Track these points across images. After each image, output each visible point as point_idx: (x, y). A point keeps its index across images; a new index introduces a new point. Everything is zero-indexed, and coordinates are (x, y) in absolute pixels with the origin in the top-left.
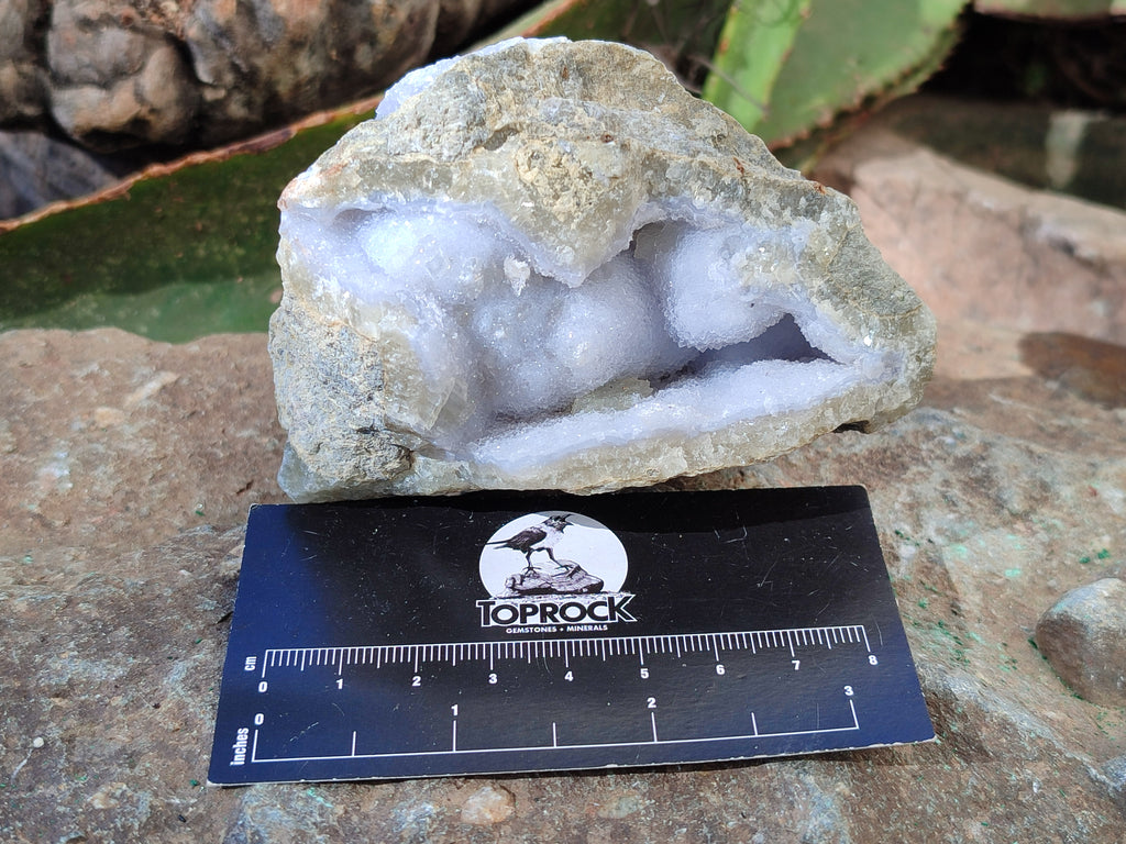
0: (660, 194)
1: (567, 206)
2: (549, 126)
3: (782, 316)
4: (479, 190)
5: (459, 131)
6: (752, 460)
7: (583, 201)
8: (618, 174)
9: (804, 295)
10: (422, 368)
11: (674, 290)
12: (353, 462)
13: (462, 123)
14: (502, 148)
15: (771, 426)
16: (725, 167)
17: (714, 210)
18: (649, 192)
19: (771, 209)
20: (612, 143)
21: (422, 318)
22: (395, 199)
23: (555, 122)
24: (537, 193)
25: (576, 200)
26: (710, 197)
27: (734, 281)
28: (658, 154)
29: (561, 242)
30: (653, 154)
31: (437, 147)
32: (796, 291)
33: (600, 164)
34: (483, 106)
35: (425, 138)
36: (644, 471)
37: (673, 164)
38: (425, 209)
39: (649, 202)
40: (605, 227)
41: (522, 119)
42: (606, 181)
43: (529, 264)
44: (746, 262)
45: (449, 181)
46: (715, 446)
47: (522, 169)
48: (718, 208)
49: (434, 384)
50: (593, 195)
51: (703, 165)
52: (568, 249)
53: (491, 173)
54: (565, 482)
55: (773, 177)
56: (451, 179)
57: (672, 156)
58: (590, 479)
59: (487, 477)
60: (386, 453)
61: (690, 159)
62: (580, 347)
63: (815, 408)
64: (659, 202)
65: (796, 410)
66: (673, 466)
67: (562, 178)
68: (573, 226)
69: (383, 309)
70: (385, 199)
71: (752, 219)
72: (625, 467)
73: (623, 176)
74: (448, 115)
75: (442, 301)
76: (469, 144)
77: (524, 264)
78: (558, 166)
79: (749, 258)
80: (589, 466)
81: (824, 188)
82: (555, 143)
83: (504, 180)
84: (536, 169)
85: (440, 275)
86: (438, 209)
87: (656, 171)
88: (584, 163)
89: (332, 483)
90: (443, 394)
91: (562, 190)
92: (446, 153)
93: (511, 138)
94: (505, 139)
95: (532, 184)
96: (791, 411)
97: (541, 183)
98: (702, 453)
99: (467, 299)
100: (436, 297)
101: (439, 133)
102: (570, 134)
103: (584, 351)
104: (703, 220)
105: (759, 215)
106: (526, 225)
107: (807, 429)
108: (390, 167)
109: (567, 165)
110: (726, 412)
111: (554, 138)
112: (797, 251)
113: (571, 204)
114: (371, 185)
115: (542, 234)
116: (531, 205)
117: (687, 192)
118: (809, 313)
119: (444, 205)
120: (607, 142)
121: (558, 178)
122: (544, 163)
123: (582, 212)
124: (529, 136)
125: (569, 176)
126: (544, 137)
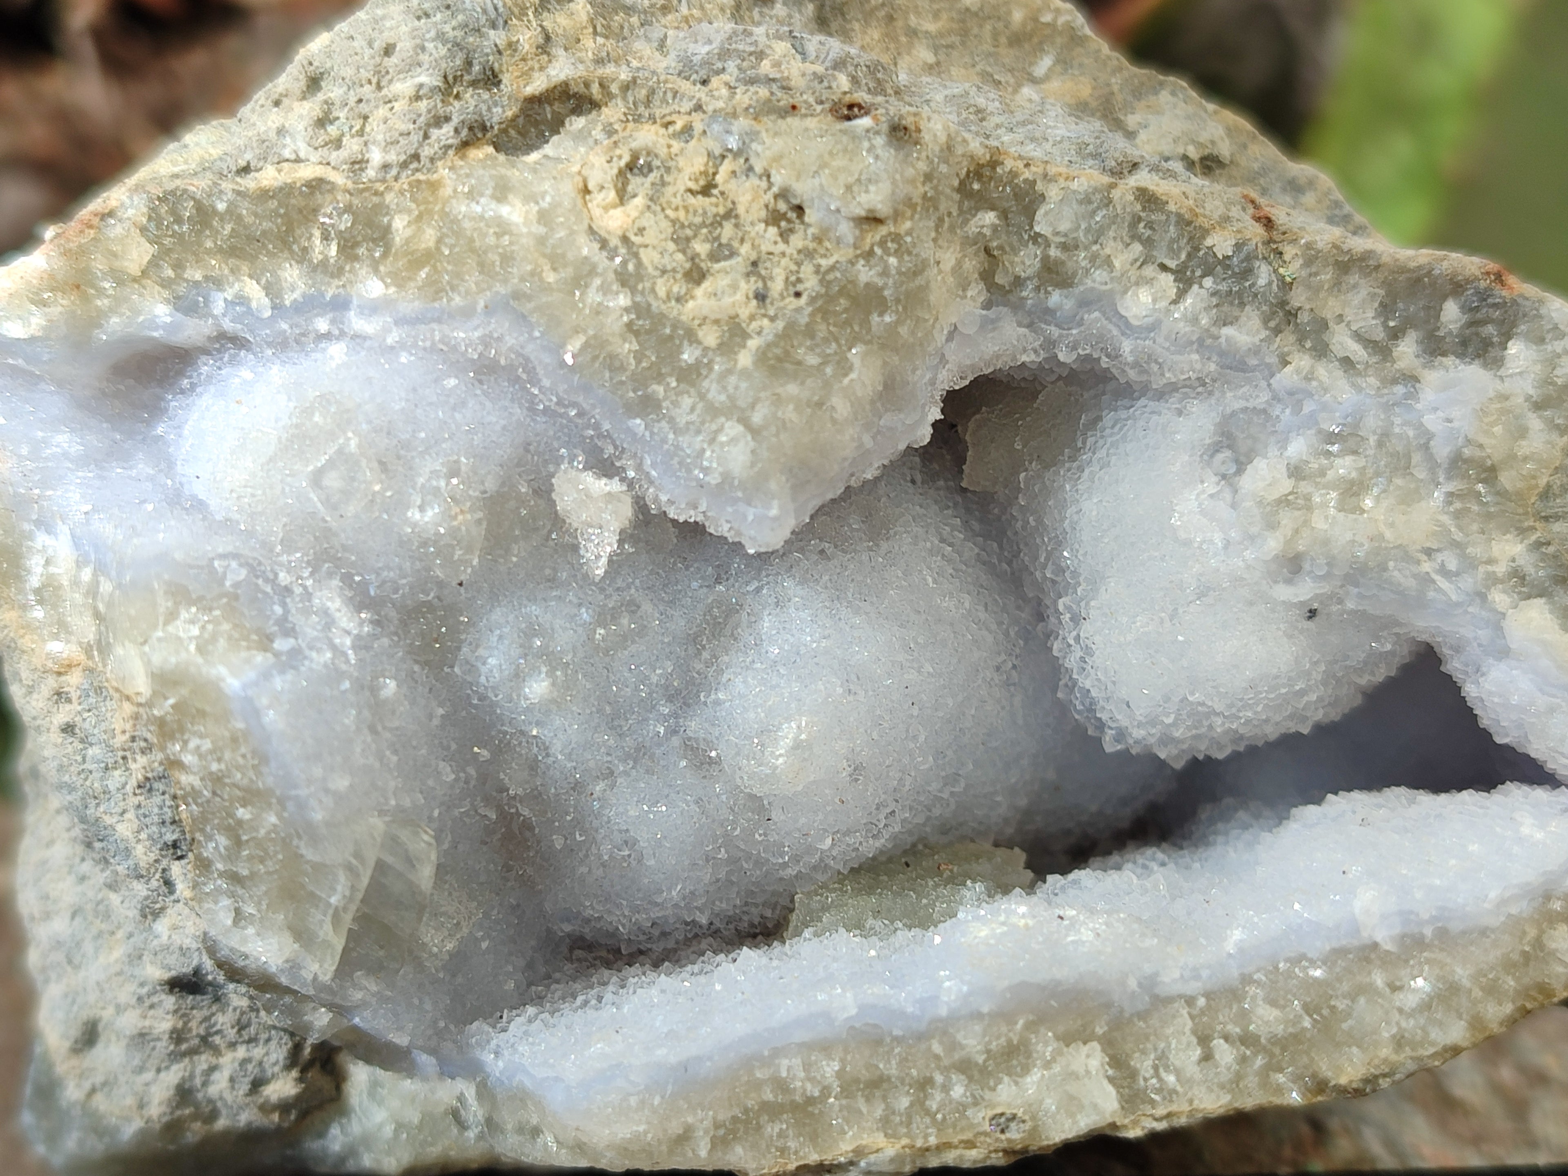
0: (1018, 282)
1: (727, 300)
2: (685, 86)
3: (1404, 654)
4: (472, 262)
5: (418, 98)
6: (1321, 1086)
7: (777, 286)
8: (883, 209)
9: (1468, 582)
10: (270, 781)
11: (1075, 574)
12: (173, 1075)
13: (427, 78)
14: (548, 149)
15: (1379, 979)
16: (1214, 208)
17: (1184, 328)
18: (987, 277)
19: (1358, 336)
20: (865, 122)
21: (289, 632)
22: (242, 300)
23: (703, 74)
24: (639, 264)
25: (754, 284)
26: (1173, 292)
27: (1252, 538)
28: (1009, 164)
29: (713, 411)
30: (994, 164)
31: (352, 146)
32: (1443, 571)
33: (824, 178)
34: (497, 37)
35: (322, 122)
36: (980, 1117)
37: (1053, 193)
38: (322, 325)
39: (987, 305)
40: (844, 367)
41: (609, 70)
42: (846, 230)
43: (631, 484)
44: (1286, 485)
45: (383, 236)
46: (1204, 1040)
47: (597, 199)
48: (1195, 320)
49: (313, 835)
50: (807, 269)
51: (1146, 198)
52: (732, 429)
53: (505, 210)
54: (739, 1150)
55: (1358, 244)
56: (387, 230)
57: (1052, 170)
58: (813, 1138)
59: (520, 1130)
60: (258, 1052)
61: (1106, 179)
62: (788, 734)
63: (1515, 925)
64: (1017, 307)
65: (1455, 926)
66: (1071, 1104)
67: (718, 222)
68: (745, 359)
69: (164, 604)
70: (218, 306)
71: (1302, 361)
72: (919, 1105)
73: (897, 215)
74: (394, 60)
75: (362, 587)
76: (445, 134)
77: (615, 486)
78: (706, 190)
79: (1296, 472)
80: (810, 1101)
81: (1512, 280)
82: (698, 127)
83: (542, 230)
84: (639, 201)
85: (351, 510)
86: (357, 323)
87: (1004, 215)
88: (779, 179)
89: (129, 1130)
90: (350, 869)
91: (714, 257)
92: (376, 157)
93: (577, 123)
94: (556, 126)
95: (625, 239)
96: (1442, 934)
97: (650, 237)
98: (1162, 1062)
99: (441, 584)
100: (347, 579)
101: (364, 108)
102: (743, 97)
103: (797, 745)
104: (1151, 358)
105: (1321, 351)
106: (613, 364)
107: (1492, 990)
108: (221, 206)
109: (731, 187)
110: (1237, 935)
111: (696, 117)
112: (1442, 451)
113: (739, 296)
114: (178, 266)
115: (659, 390)
116: (623, 300)
117: (1099, 275)
118: (1484, 634)
119: (373, 308)
120: (848, 118)
121: (703, 225)
122: (664, 184)
123: (772, 319)
124: (625, 114)
125: (737, 216)
126: (670, 114)
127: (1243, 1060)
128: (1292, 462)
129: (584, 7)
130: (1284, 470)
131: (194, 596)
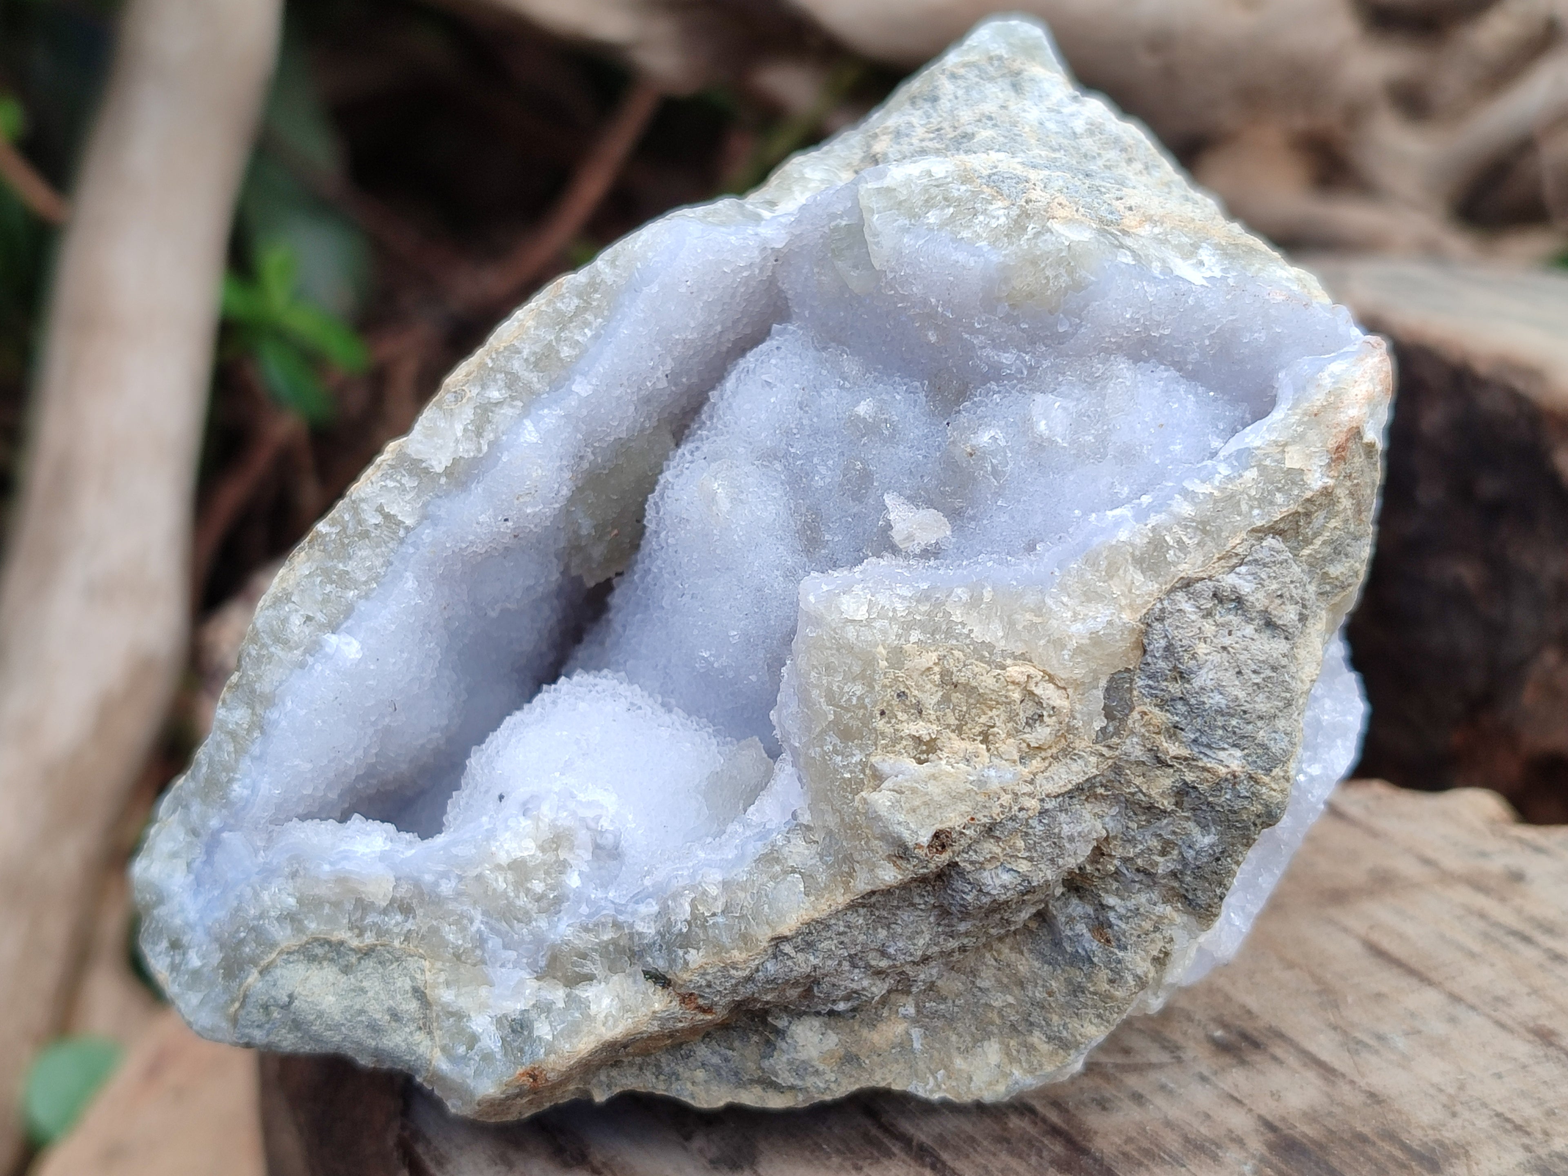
7: (898, 709)
14: (1100, 693)
15: (319, 617)
21: (1007, 319)
22: (1207, 479)
24: (983, 660)
25: (911, 699)
26: (699, 905)
29: (880, 617)
36: (472, 390)
42: (885, 770)
43: (908, 555)
46: (387, 516)
52: (862, 615)
65: (298, 674)
66: (431, 433)
67: (962, 720)
70: (1222, 468)
71: (607, 934)
77: (916, 547)
79: (563, 865)
84: (1016, 697)
91: (946, 698)
93: (1098, 721)
94: (1107, 712)
96: (302, 665)
98: (401, 490)
105: (602, 950)
109: (971, 747)
112: (493, 943)
114: (1264, 469)
115: (923, 608)
119: (1119, 524)
120: (936, 836)
121: (968, 712)
122: (1010, 719)
123: (884, 686)
124: (1074, 749)
125: (953, 731)
126: (1047, 768)
127: (360, 522)
128: (569, 870)
129: (1163, 804)
130: (571, 862)
131: (1070, 292)
